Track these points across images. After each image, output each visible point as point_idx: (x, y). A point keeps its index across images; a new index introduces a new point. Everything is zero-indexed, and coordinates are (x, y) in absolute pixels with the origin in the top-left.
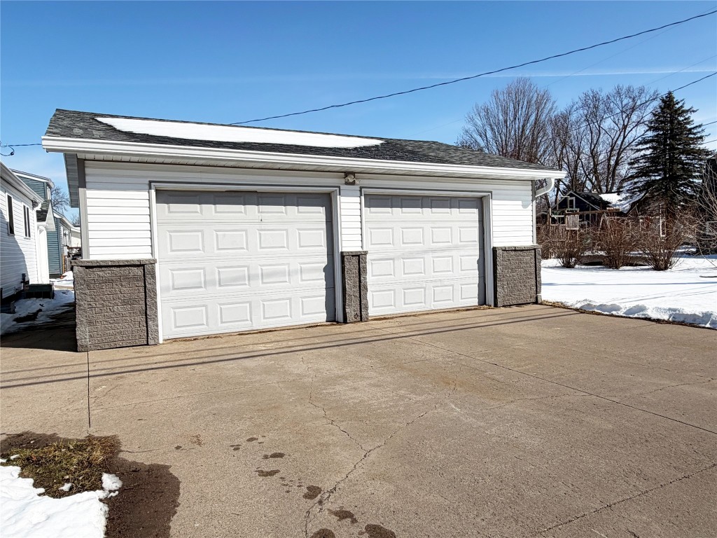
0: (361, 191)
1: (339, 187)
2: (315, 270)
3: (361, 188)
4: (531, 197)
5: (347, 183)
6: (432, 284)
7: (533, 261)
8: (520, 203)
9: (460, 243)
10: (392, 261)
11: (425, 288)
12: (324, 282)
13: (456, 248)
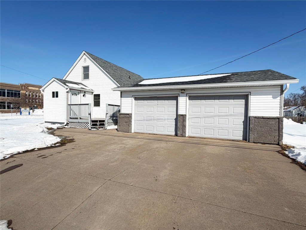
0: (186, 95)
1: (179, 94)
2: (172, 119)
3: (187, 94)
4: (280, 93)
5: (182, 93)
6: (217, 129)
7: (277, 124)
8: (271, 96)
9: (233, 114)
10: (199, 118)
11: (214, 130)
12: (175, 123)
13: (231, 115)
